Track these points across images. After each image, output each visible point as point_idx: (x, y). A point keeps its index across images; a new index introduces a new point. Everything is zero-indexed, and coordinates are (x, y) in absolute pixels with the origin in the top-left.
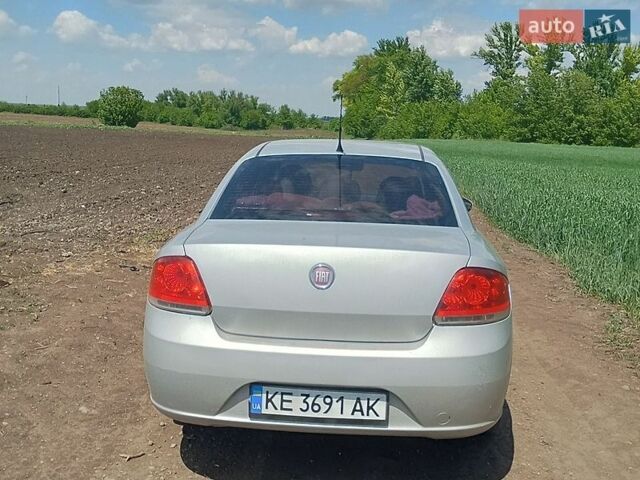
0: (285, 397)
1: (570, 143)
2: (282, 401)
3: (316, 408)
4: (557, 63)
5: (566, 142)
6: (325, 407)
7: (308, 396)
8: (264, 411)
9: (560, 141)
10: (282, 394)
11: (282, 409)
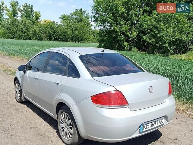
0: (147, 125)
1: (25, 39)
2: (147, 126)
3: (153, 125)
4: (16, 15)
5: (23, 39)
6: (154, 124)
7: (151, 123)
8: (143, 130)
9: (22, 39)
10: (147, 124)
11: (147, 128)
